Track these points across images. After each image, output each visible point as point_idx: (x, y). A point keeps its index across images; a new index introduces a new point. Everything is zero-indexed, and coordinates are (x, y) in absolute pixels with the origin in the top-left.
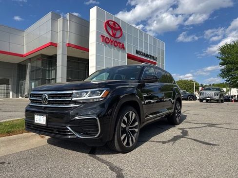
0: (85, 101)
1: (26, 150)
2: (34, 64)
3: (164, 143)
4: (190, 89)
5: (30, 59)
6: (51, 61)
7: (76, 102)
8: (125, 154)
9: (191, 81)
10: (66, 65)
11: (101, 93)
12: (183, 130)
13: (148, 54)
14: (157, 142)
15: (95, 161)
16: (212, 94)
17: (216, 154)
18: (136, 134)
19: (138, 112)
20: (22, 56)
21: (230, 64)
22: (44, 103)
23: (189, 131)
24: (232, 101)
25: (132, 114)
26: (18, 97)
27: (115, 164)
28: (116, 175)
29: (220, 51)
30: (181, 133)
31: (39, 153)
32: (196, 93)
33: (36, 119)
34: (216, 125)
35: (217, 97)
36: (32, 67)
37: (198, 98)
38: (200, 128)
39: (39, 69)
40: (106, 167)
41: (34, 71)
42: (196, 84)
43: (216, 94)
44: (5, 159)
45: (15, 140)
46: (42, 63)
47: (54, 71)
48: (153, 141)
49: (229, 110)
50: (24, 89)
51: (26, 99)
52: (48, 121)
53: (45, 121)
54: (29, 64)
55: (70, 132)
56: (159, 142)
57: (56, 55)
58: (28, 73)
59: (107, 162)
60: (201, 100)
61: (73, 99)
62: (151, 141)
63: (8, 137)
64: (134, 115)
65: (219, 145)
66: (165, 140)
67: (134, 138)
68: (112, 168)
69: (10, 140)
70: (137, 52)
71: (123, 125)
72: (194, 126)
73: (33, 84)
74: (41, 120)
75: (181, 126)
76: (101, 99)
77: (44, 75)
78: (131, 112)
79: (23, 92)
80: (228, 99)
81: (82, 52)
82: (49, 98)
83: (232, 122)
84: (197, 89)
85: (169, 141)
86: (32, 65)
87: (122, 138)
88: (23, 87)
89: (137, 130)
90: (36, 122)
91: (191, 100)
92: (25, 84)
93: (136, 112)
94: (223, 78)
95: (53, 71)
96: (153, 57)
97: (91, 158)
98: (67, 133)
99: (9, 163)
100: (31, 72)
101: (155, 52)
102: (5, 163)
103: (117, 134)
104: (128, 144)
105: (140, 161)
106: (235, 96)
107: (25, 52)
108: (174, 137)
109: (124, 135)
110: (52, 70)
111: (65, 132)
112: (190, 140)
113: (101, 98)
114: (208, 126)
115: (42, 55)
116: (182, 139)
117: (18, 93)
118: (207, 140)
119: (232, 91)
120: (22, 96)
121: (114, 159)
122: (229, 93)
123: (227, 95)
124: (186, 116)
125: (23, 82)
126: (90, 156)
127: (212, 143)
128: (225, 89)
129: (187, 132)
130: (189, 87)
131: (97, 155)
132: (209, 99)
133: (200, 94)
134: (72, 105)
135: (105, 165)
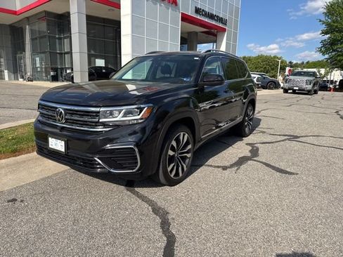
0: (117, 123)
1: (42, 179)
2: (36, 27)
3: (225, 168)
4: (273, 69)
5: (28, 18)
6: (61, 22)
7: (104, 125)
8: (173, 187)
9: (275, 57)
10: (86, 32)
11: (140, 113)
12: (253, 147)
13: (214, 14)
14: (215, 167)
15: (134, 198)
16: (302, 82)
17: (291, 189)
18: (187, 161)
19: (193, 132)
20: (15, 13)
21: (337, 32)
22: (59, 120)
23: (262, 148)
24: (330, 91)
25: (184, 135)
26: (18, 79)
27: (159, 204)
28: (160, 220)
29: (325, 11)
30: (250, 151)
31: (59, 184)
32: (280, 78)
33: (50, 143)
34: (299, 137)
35: (309, 87)
36: (32, 32)
37: (282, 85)
38: (277, 144)
39: (45, 36)
40: (148, 209)
41: (36, 39)
42: (282, 62)
43: (308, 82)
44: (16, 194)
45: (25, 162)
46: (48, 25)
47: (68, 39)
48: (211, 166)
49: (322, 110)
50: (25, 66)
51: (30, 83)
52: (67, 147)
53: (64, 147)
54: (27, 26)
55: (99, 164)
56: (218, 167)
57: (68, 14)
58: (27, 42)
59: (150, 200)
60: (286, 91)
61: (101, 120)
62: (209, 166)
63: (14, 158)
64: (186, 136)
65: (297, 174)
66: (227, 164)
67: (185, 166)
68: (157, 210)
69: (18, 163)
70: (197, 11)
71: (171, 153)
72: (269, 139)
73: (38, 59)
74: (57, 145)
75: (251, 139)
76: (140, 121)
77: (53, 46)
78: (182, 134)
79: (23, 70)
80: (324, 87)
81: (109, 10)
82: (66, 115)
83: (323, 132)
84: (283, 69)
85: (232, 166)
86: (33, 28)
87: (169, 169)
88: (22, 61)
89: (189, 155)
90: (50, 146)
91: (272, 89)
92: (25, 58)
93: (189, 132)
94: (323, 54)
95: (65, 40)
96: (222, 18)
97: (129, 193)
98: (95, 166)
99: (22, 201)
100: (33, 40)
101: (225, 11)
102: (16, 200)
103: (163, 164)
104: (177, 174)
105: (191, 199)
106: (336, 81)
107: (18, 7)
108: (240, 158)
109: (172, 165)
110: (65, 38)
111: (93, 164)
112: (260, 165)
113: (141, 119)
114: (289, 140)
115: (45, 12)
116: (250, 162)
117: (17, 72)
118: (282, 166)
119: (333, 73)
120: (22, 77)
121: (158, 194)
122: (329, 77)
123: (325, 79)
124: (260, 120)
125: (22, 55)
126: (128, 190)
127: (288, 170)
128: (323, 71)
129: (258, 149)
130: (270, 66)
131: (136, 189)
132: (297, 88)
133: (286, 81)
134: (100, 129)
135: (146, 205)
